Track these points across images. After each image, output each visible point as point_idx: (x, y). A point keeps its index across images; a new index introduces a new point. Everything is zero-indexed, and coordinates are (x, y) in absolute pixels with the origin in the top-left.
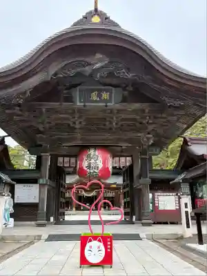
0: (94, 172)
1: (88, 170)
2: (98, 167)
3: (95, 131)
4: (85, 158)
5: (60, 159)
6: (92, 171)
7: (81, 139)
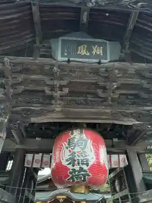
0: (81, 169)
1: (70, 167)
2: (87, 160)
3: (81, 104)
4: (65, 144)
5: (29, 157)
6: (77, 168)
7: (62, 111)
